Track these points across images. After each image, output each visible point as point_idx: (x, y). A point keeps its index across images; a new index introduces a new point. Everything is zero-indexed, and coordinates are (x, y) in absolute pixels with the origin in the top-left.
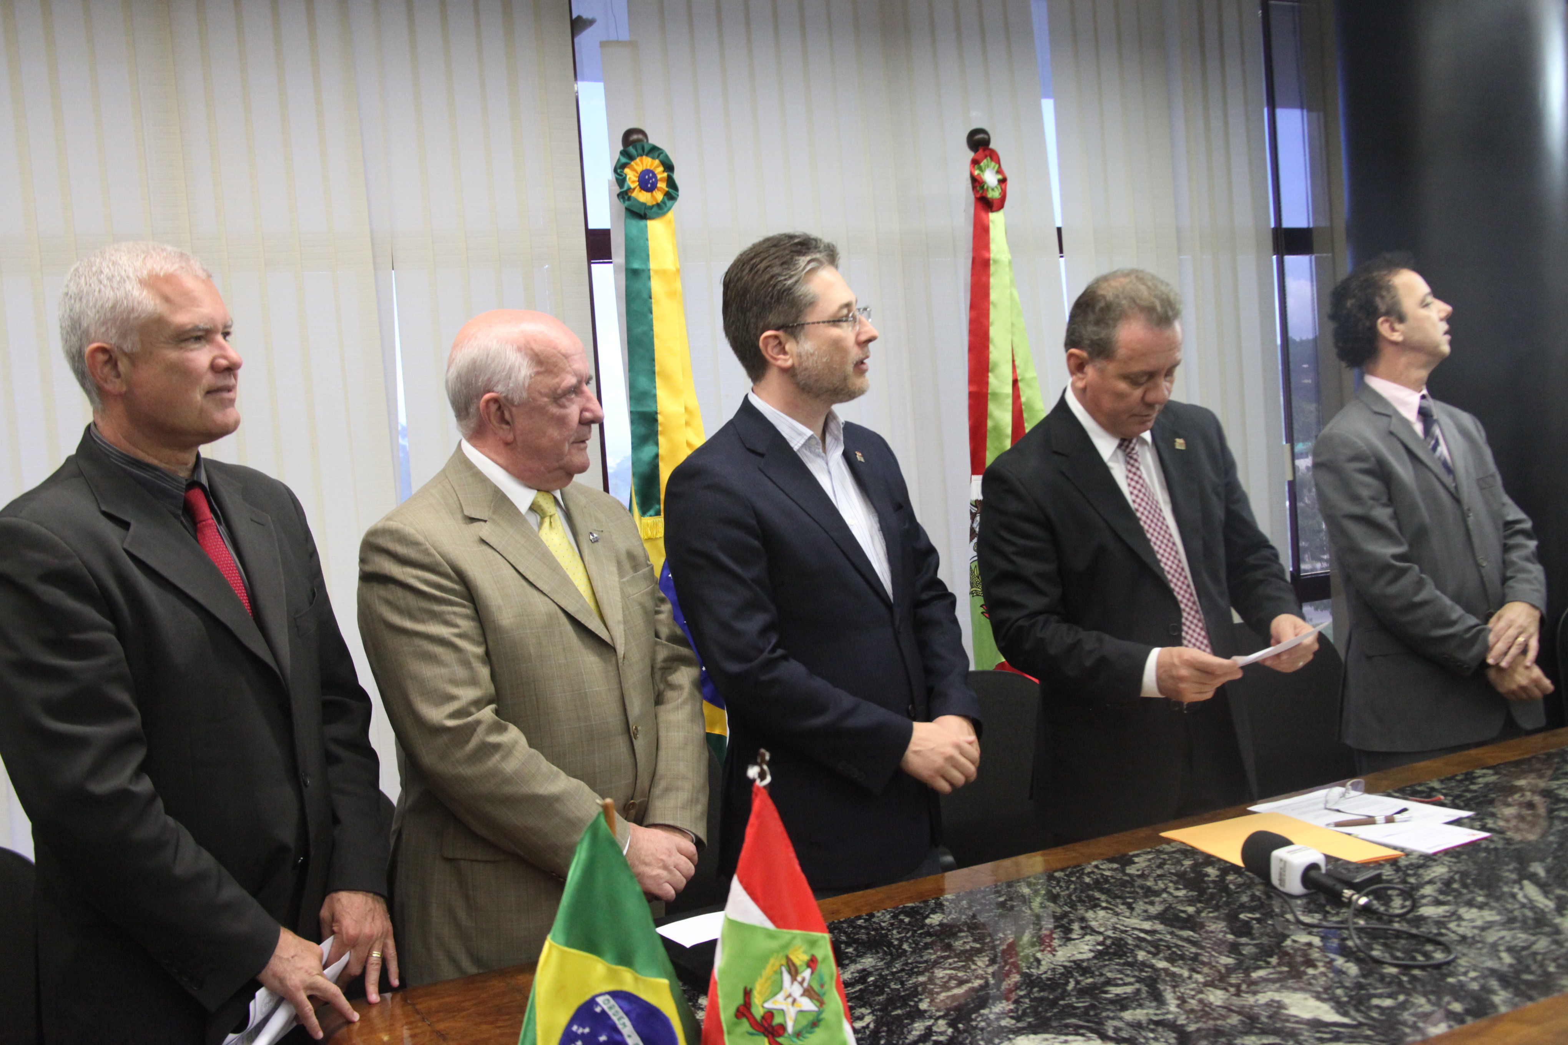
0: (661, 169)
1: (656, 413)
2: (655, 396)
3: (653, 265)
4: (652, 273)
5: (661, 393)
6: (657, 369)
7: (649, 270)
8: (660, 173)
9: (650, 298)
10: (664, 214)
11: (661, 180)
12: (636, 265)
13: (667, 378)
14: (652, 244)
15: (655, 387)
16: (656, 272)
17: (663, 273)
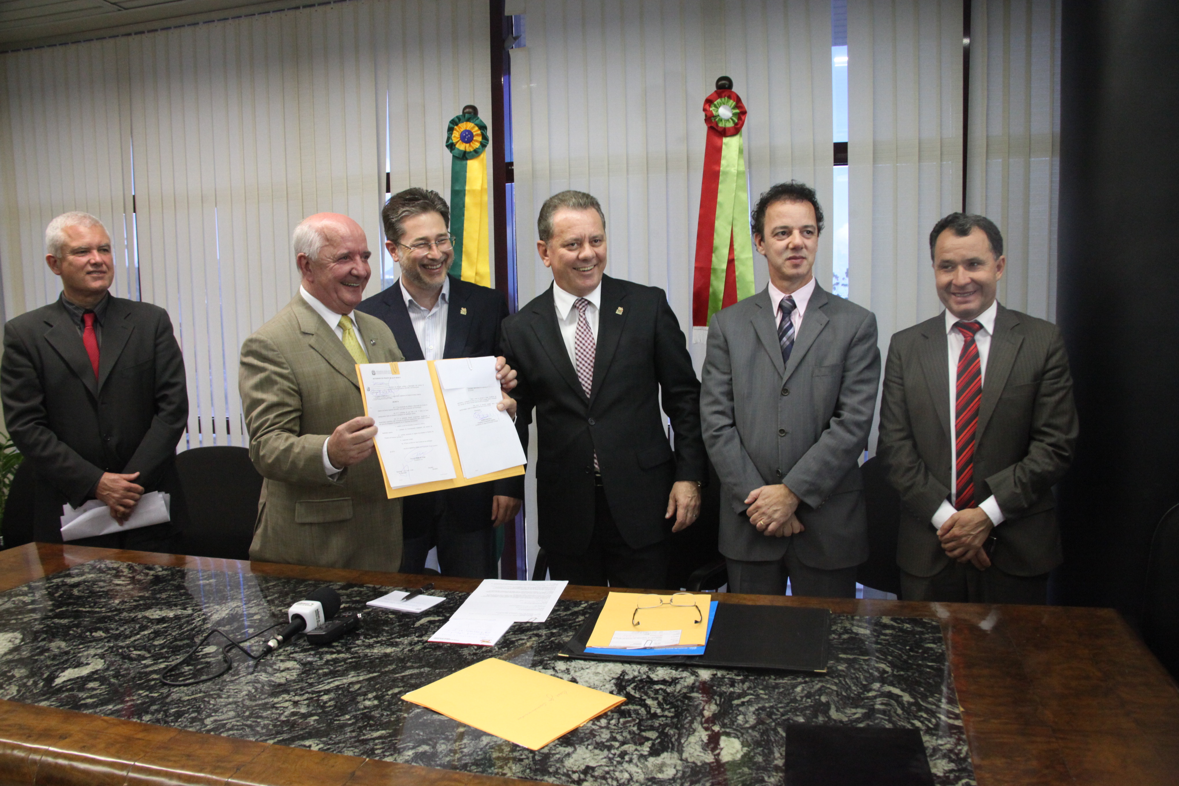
0: (477, 128)
1: (460, 276)
2: (461, 265)
3: (467, 188)
4: (466, 192)
5: (465, 264)
6: (464, 249)
7: (465, 190)
8: (476, 131)
9: (464, 206)
10: (479, 156)
11: (477, 135)
12: (457, 188)
13: (469, 255)
14: (468, 175)
15: (461, 260)
16: (469, 191)
17: (473, 192)
